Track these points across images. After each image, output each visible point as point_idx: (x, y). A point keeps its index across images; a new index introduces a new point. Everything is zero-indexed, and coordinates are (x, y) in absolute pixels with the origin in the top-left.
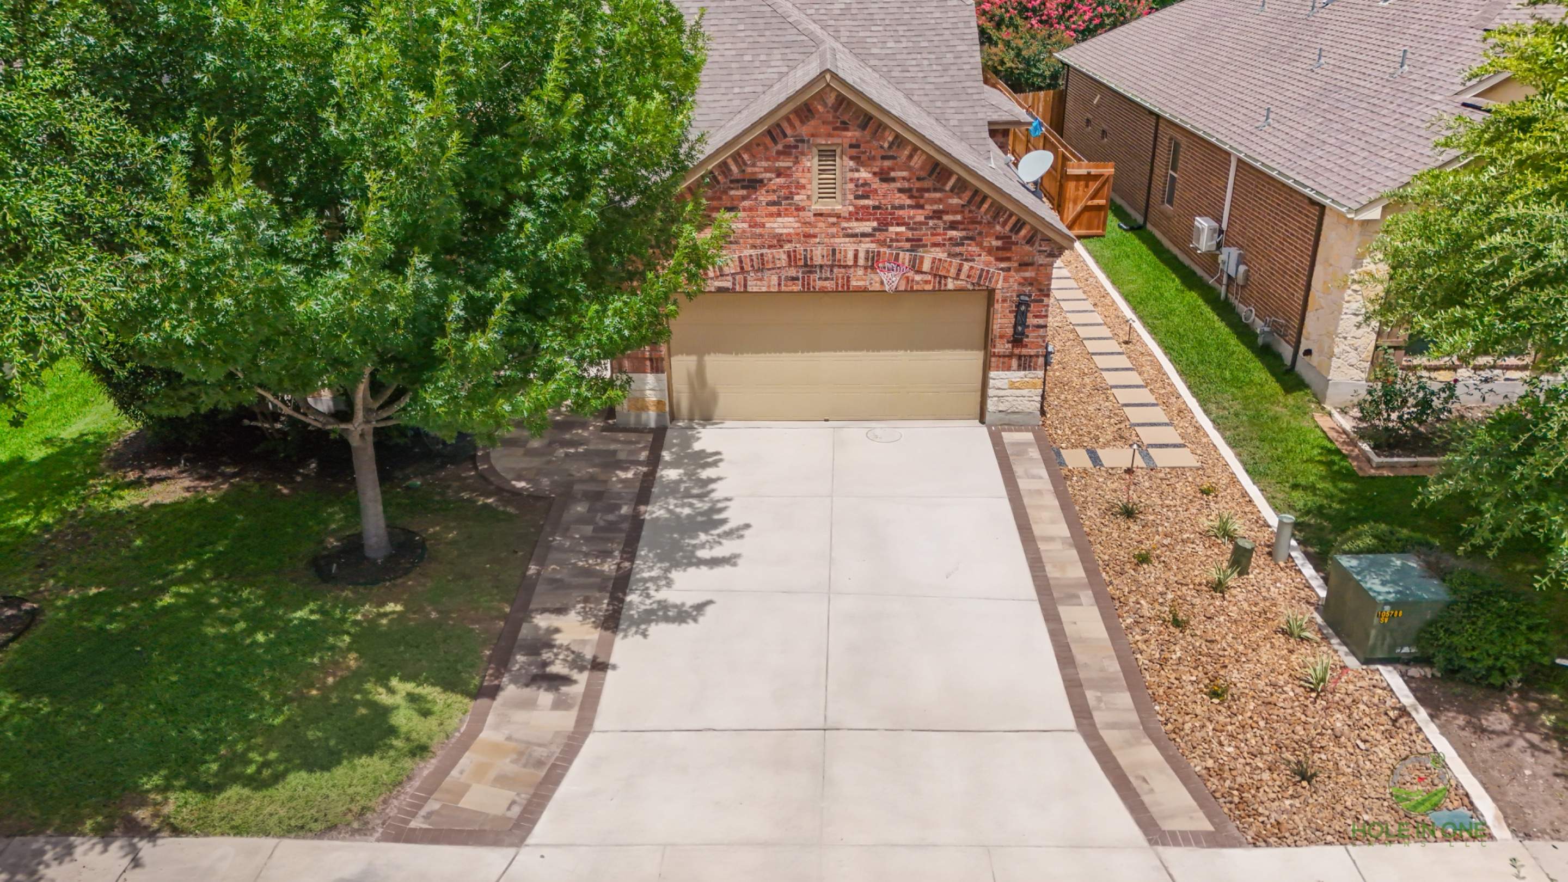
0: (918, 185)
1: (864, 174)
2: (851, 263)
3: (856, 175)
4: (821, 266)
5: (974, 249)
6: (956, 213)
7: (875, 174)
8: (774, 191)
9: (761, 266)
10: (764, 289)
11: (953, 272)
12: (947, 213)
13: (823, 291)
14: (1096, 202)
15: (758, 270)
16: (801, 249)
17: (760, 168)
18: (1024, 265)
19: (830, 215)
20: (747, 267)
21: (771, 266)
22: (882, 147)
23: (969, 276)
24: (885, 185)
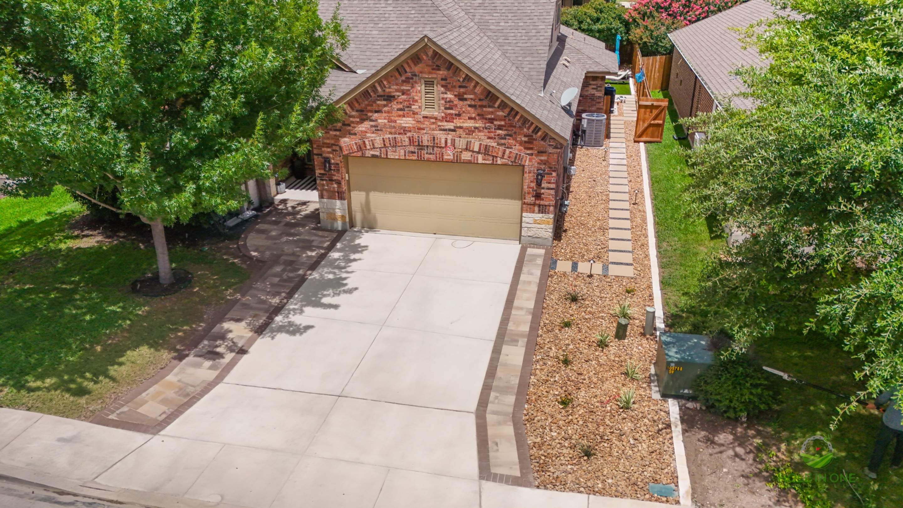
0: (479, 103)
1: (449, 96)
2: (443, 145)
3: (445, 96)
4: (427, 146)
5: (511, 141)
6: (501, 120)
7: (455, 96)
8: (401, 103)
9: (395, 144)
10: (397, 157)
11: (500, 154)
12: (496, 120)
13: (429, 160)
14: (656, 122)
15: (393, 146)
16: (416, 135)
17: (393, 89)
18: (540, 153)
19: (431, 118)
20: (387, 144)
21: (400, 144)
22: (459, 81)
23: (509, 157)
24: (461, 103)
